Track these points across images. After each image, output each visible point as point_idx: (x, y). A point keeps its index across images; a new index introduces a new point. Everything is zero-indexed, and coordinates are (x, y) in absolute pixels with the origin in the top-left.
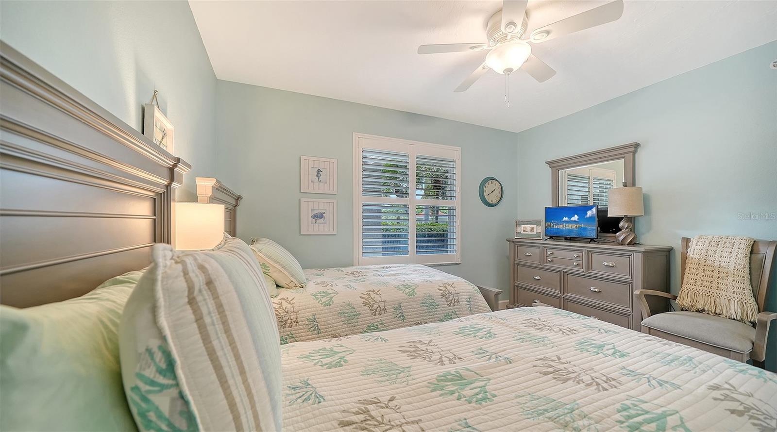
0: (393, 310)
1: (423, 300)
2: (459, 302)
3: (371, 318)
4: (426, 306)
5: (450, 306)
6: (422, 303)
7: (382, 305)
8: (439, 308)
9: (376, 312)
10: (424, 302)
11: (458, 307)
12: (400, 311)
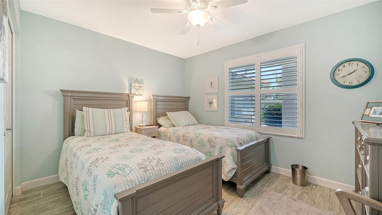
0: (189, 141)
1: (200, 141)
2: (215, 147)
3: (183, 142)
4: (200, 144)
5: (211, 148)
6: (199, 142)
7: (187, 138)
8: (206, 147)
9: (184, 140)
10: (200, 142)
11: (215, 149)
12: (191, 142)
